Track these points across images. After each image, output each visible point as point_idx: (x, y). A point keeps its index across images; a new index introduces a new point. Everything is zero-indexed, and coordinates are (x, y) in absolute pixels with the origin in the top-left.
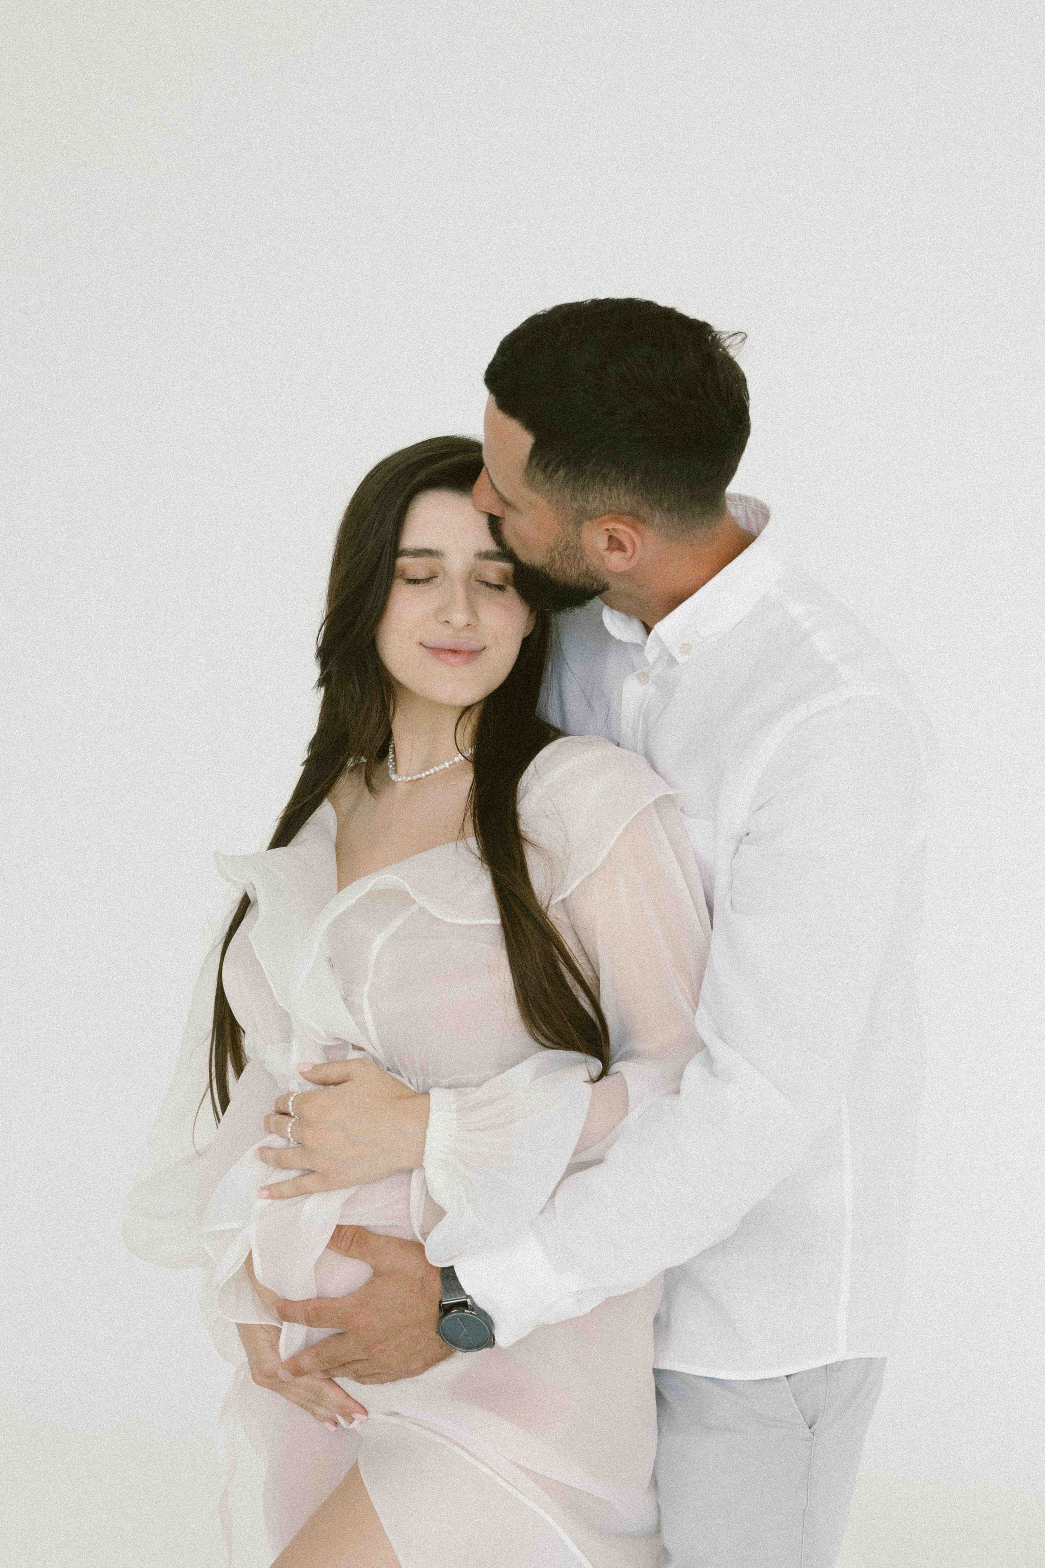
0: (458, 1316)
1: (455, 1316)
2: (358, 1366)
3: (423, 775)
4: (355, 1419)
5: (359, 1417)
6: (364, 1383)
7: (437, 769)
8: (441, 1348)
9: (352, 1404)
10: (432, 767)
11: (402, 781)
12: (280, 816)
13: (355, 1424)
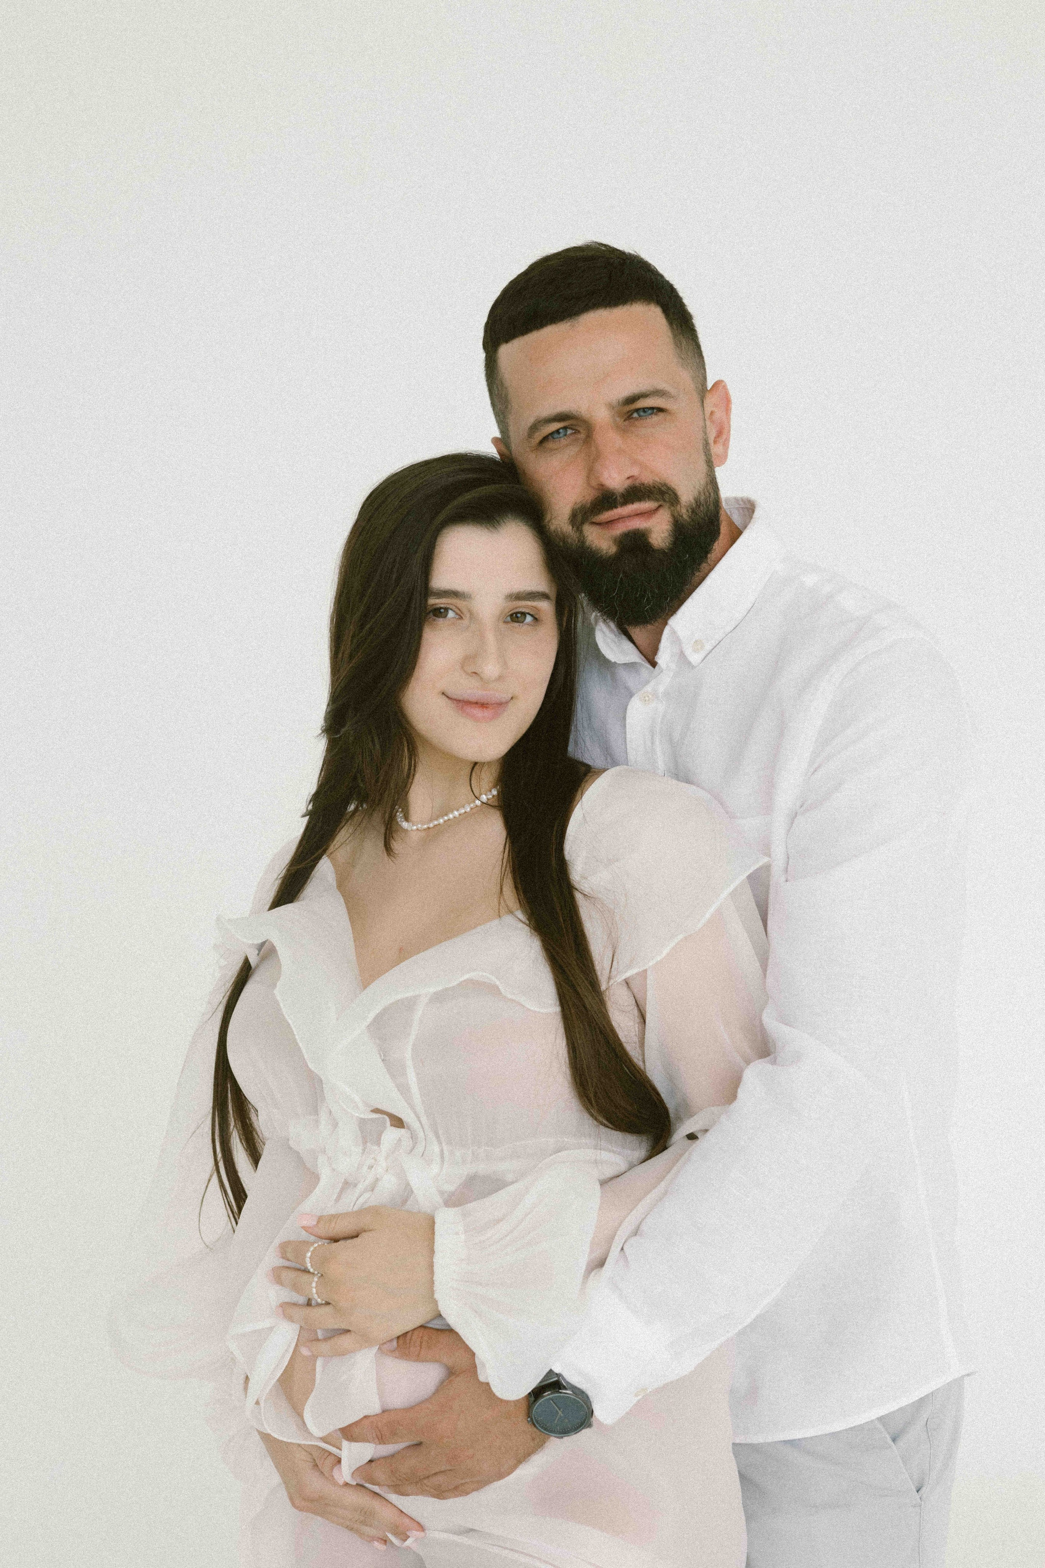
0: (550, 1399)
1: (547, 1399)
2: (440, 1479)
3: (441, 821)
4: (409, 1537)
5: (414, 1534)
6: (444, 1498)
7: (456, 813)
8: (533, 1439)
9: (407, 1521)
10: (452, 812)
11: (418, 829)
12: (281, 876)
13: (409, 1542)
